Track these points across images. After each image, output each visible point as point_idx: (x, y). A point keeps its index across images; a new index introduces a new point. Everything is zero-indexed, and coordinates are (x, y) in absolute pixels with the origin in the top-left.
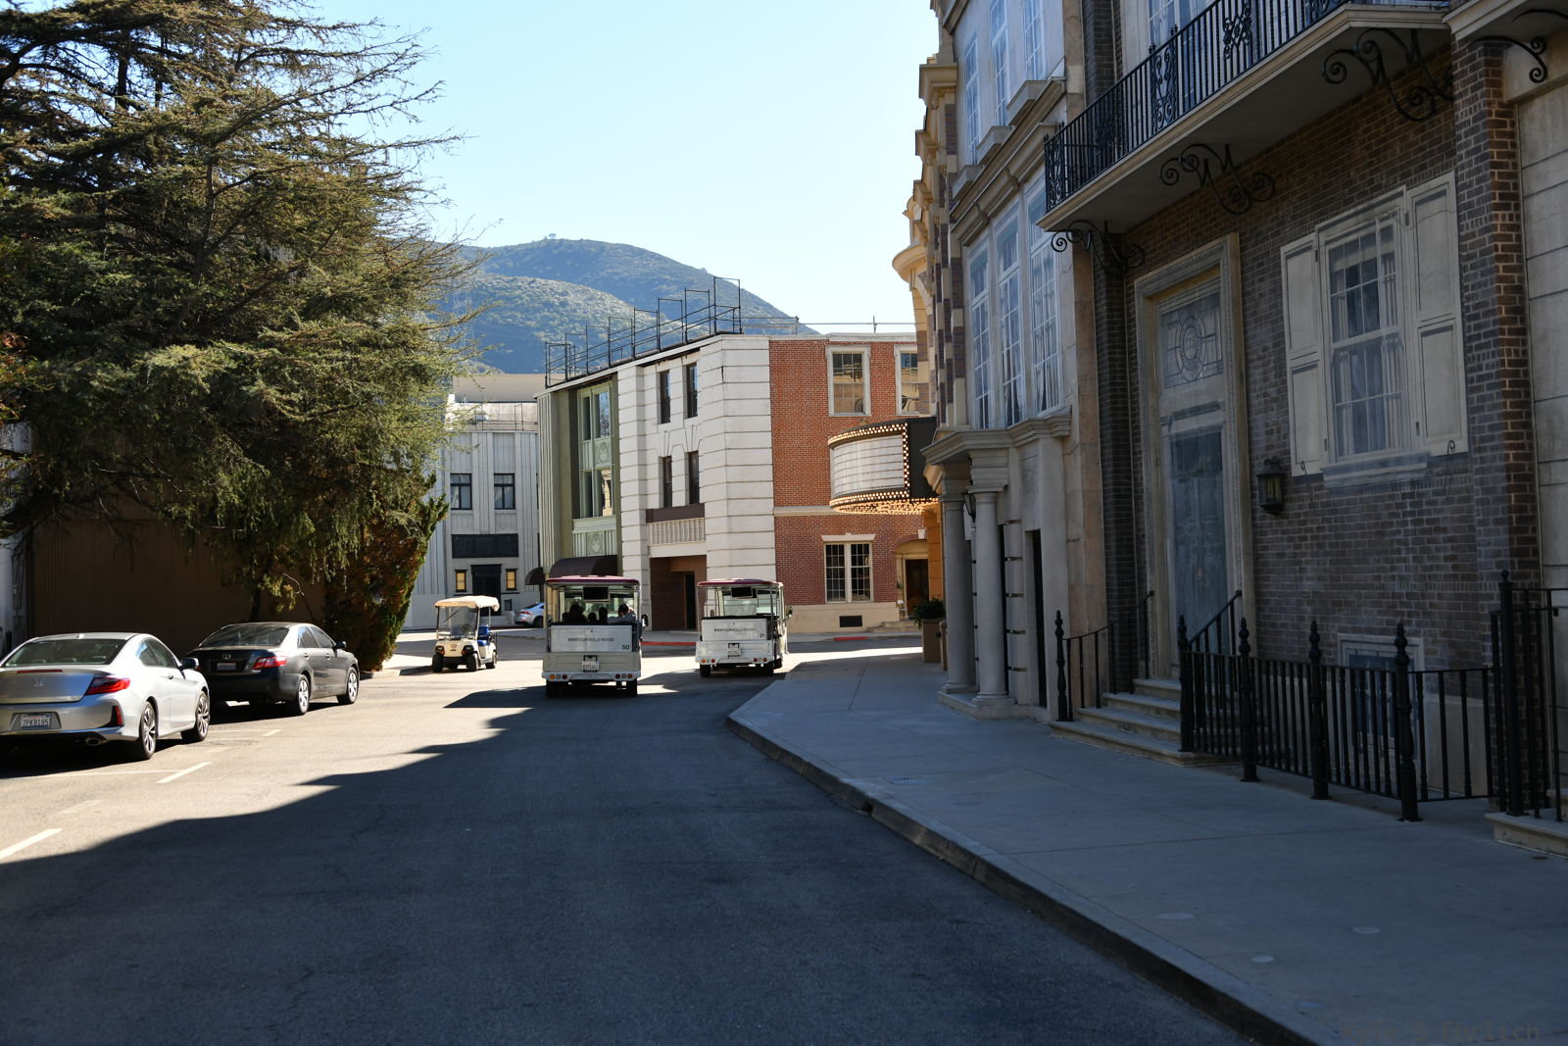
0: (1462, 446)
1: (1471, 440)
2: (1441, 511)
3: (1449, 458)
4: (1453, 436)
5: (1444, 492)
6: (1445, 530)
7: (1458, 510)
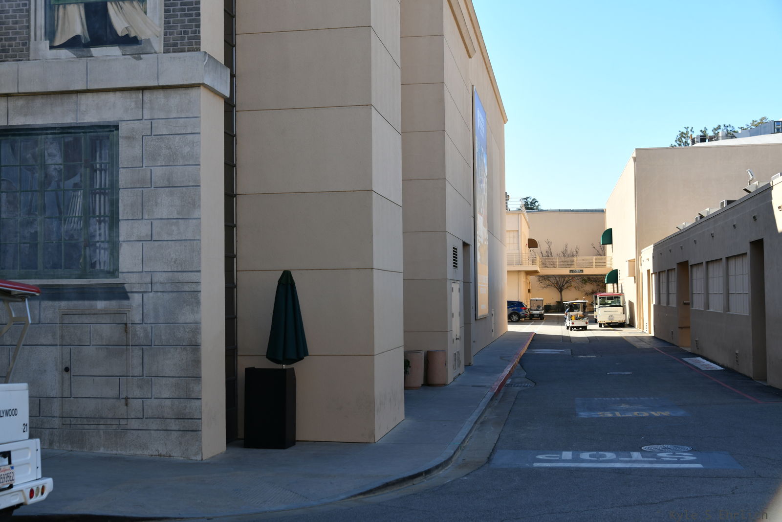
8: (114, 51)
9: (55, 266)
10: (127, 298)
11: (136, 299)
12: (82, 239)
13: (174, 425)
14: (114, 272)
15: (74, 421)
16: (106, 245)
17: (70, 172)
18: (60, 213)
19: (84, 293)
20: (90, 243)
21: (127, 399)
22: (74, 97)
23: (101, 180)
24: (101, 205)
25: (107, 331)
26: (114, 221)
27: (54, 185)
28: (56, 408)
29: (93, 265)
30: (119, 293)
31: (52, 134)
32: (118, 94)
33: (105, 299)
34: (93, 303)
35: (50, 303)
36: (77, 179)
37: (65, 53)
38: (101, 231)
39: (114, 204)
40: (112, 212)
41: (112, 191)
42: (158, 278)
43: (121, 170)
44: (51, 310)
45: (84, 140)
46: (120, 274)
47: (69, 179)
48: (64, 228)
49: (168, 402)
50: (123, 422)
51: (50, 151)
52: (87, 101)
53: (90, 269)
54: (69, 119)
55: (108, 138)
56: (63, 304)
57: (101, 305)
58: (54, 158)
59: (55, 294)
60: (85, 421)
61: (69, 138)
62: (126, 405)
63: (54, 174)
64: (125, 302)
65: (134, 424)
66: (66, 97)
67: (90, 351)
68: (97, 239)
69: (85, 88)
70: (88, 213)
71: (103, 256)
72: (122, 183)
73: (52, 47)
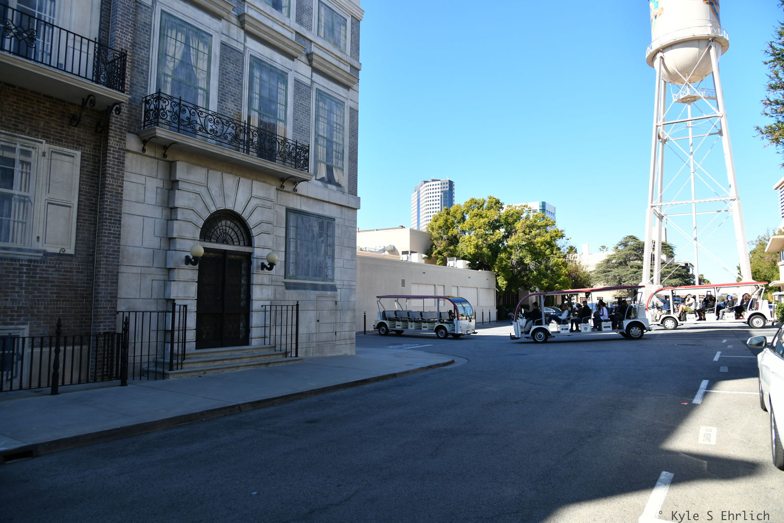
0: (71, 251)
1: (76, 250)
2: (51, 274)
3: (59, 254)
4: (63, 247)
5: (54, 267)
6: (53, 282)
7: (63, 275)
8: (334, 187)
9: (315, 276)
10: (336, 291)
11: (339, 290)
12: (324, 265)
13: (348, 342)
14: (333, 280)
15: (320, 343)
16: (331, 268)
17: (321, 235)
18: (317, 252)
19: (324, 288)
20: (326, 267)
21: (336, 332)
22: (322, 202)
23: (330, 240)
24: (330, 253)
25: (330, 304)
26: (333, 258)
27: (315, 239)
28: (314, 338)
29: (327, 276)
30: (334, 288)
31: (316, 217)
32: (335, 206)
33: (331, 291)
34: (326, 292)
35: (312, 292)
36: (322, 239)
37: (320, 183)
38: (329, 261)
39: (333, 251)
40: (333, 254)
41: (332, 246)
42: (346, 283)
43: (336, 238)
44: (312, 294)
45: (325, 222)
46: (335, 281)
47: (320, 238)
48: (319, 259)
49: (347, 333)
50: (334, 342)
51: (315, 224)
52: (326, 205)
53: (326, 278)
54: (320, 212)
55: (332, 223)
56: (317, 292)
57: (329, 293)
58: (316, 229)
59: (315, 287)
60: (323, 343)
61: (321, 220)
62: (336, 334)
63: (316, 235)
64: (335, 292)
65: (338, 343)
66: (320, 202)
67: (325, 312)
68: (328, 265)
69: (327, 200)
70: (326, 253)
71: (330, 272)
72: (336, 243)
73: (316, 179)
